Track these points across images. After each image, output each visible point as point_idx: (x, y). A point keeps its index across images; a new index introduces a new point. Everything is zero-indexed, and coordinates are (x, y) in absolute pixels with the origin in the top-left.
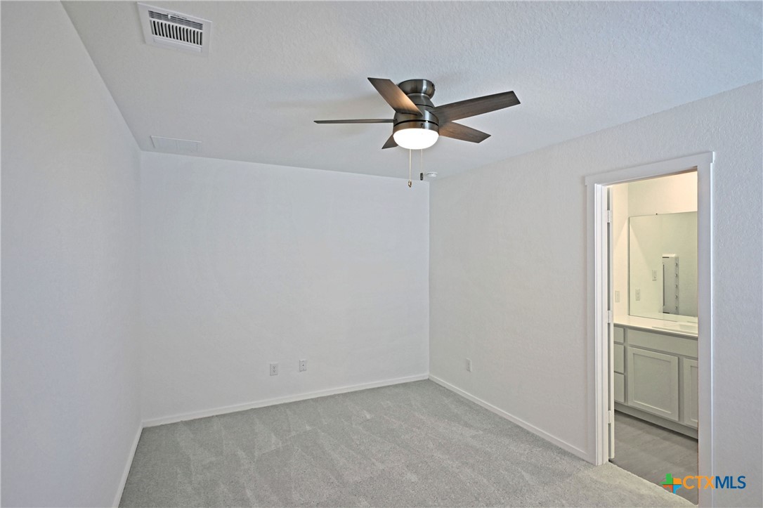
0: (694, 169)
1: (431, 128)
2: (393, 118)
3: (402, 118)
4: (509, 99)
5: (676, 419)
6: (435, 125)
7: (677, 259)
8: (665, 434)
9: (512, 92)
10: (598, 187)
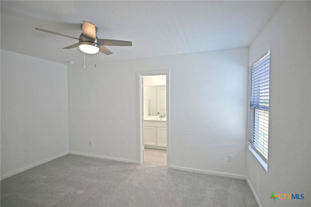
0: (166, 74)
1: (97, 47)
2: (79, 38)
3: (84, 39)
4: (129, 44)
5: (155, 145)
6: (98, 45)
7: (150, 99)
8: (153, 150)
9: (131, 42)
10: (140, 76)
